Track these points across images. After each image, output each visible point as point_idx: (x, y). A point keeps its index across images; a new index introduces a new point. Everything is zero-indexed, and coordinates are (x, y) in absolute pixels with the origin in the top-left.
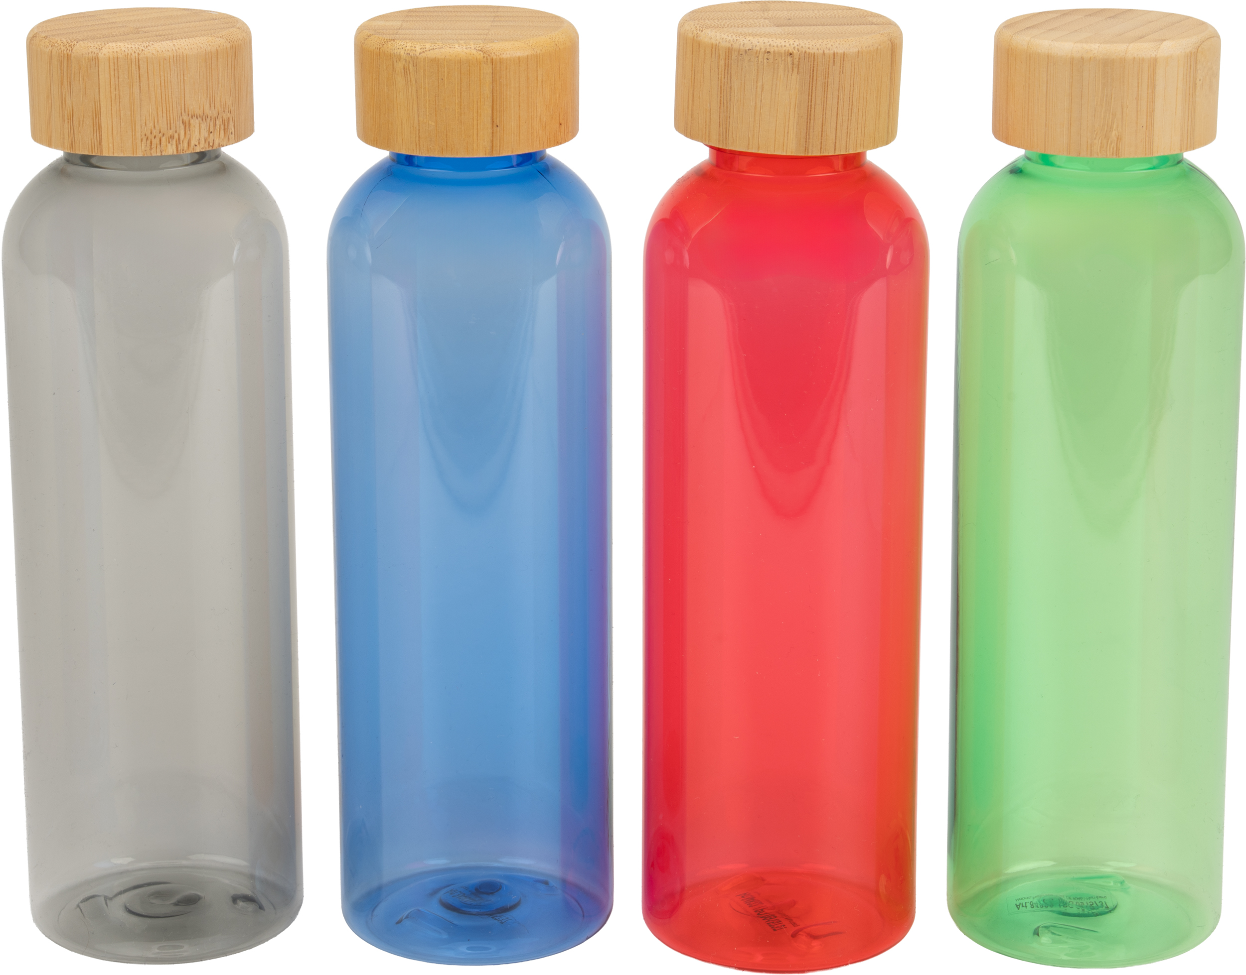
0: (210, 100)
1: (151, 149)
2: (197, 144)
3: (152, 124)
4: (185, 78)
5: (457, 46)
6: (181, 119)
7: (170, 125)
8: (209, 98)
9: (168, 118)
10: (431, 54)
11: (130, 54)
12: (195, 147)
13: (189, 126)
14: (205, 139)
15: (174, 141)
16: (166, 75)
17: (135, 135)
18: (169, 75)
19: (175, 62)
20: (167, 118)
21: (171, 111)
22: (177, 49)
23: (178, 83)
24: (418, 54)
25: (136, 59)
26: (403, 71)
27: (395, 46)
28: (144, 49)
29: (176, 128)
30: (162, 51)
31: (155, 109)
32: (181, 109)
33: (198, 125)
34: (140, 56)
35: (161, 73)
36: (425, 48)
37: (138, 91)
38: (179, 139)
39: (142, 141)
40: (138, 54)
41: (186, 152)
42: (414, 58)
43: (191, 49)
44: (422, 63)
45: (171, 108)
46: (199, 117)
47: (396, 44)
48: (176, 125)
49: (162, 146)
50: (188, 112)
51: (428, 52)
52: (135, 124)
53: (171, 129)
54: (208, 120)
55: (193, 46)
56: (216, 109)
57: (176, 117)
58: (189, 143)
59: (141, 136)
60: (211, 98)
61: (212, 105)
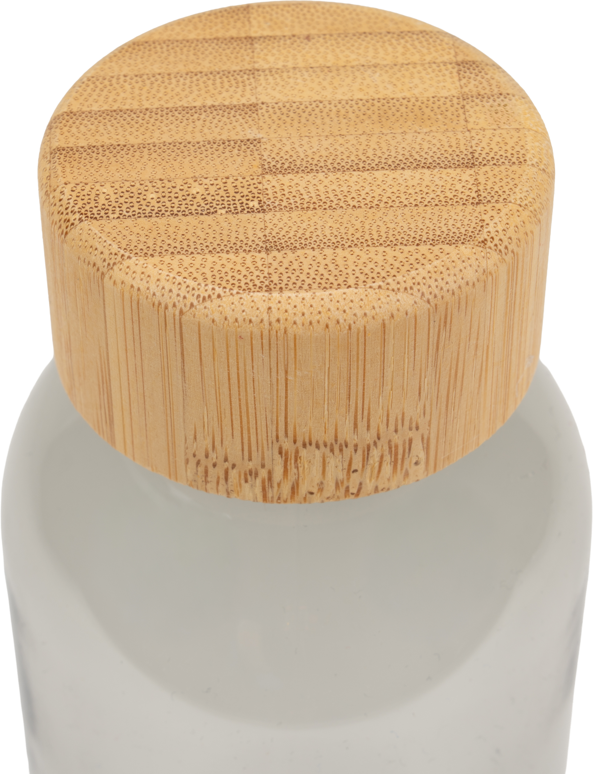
0: (356, 416)
1: (206, 483)
2: (315, 490)
3: (209, 441)
4: (290, 379)
6: (276, 446)
7: (250, 453)
8: (352, 414)
9: (246, 439)
12: (308, 495)
13: (296, 461)
14: (338, 481)
15: (258, 482)
16: (241, 365)
18: (250, 369)
19: (267, 346)
20: (242, 437)
21: (253, 428)
23: (272, 384)
29: (263, 459)
31: (216, 420)
32: (277, 430)
33: (319, 459)
35: (231, 360)
38: (269, 480)
39: (188, 464)
45: (253, 424)
46: (322, 445)
48: (263, 454)
49: (229, 484)
50: (295, 435)
52: (174, 431)
53: (250, 459)
54: (347, 452)
56: (373, 432)
57: (265, 442)
58: (293, 488)
59: (186, 454)
60: (360, 412)
61: (359, 425)
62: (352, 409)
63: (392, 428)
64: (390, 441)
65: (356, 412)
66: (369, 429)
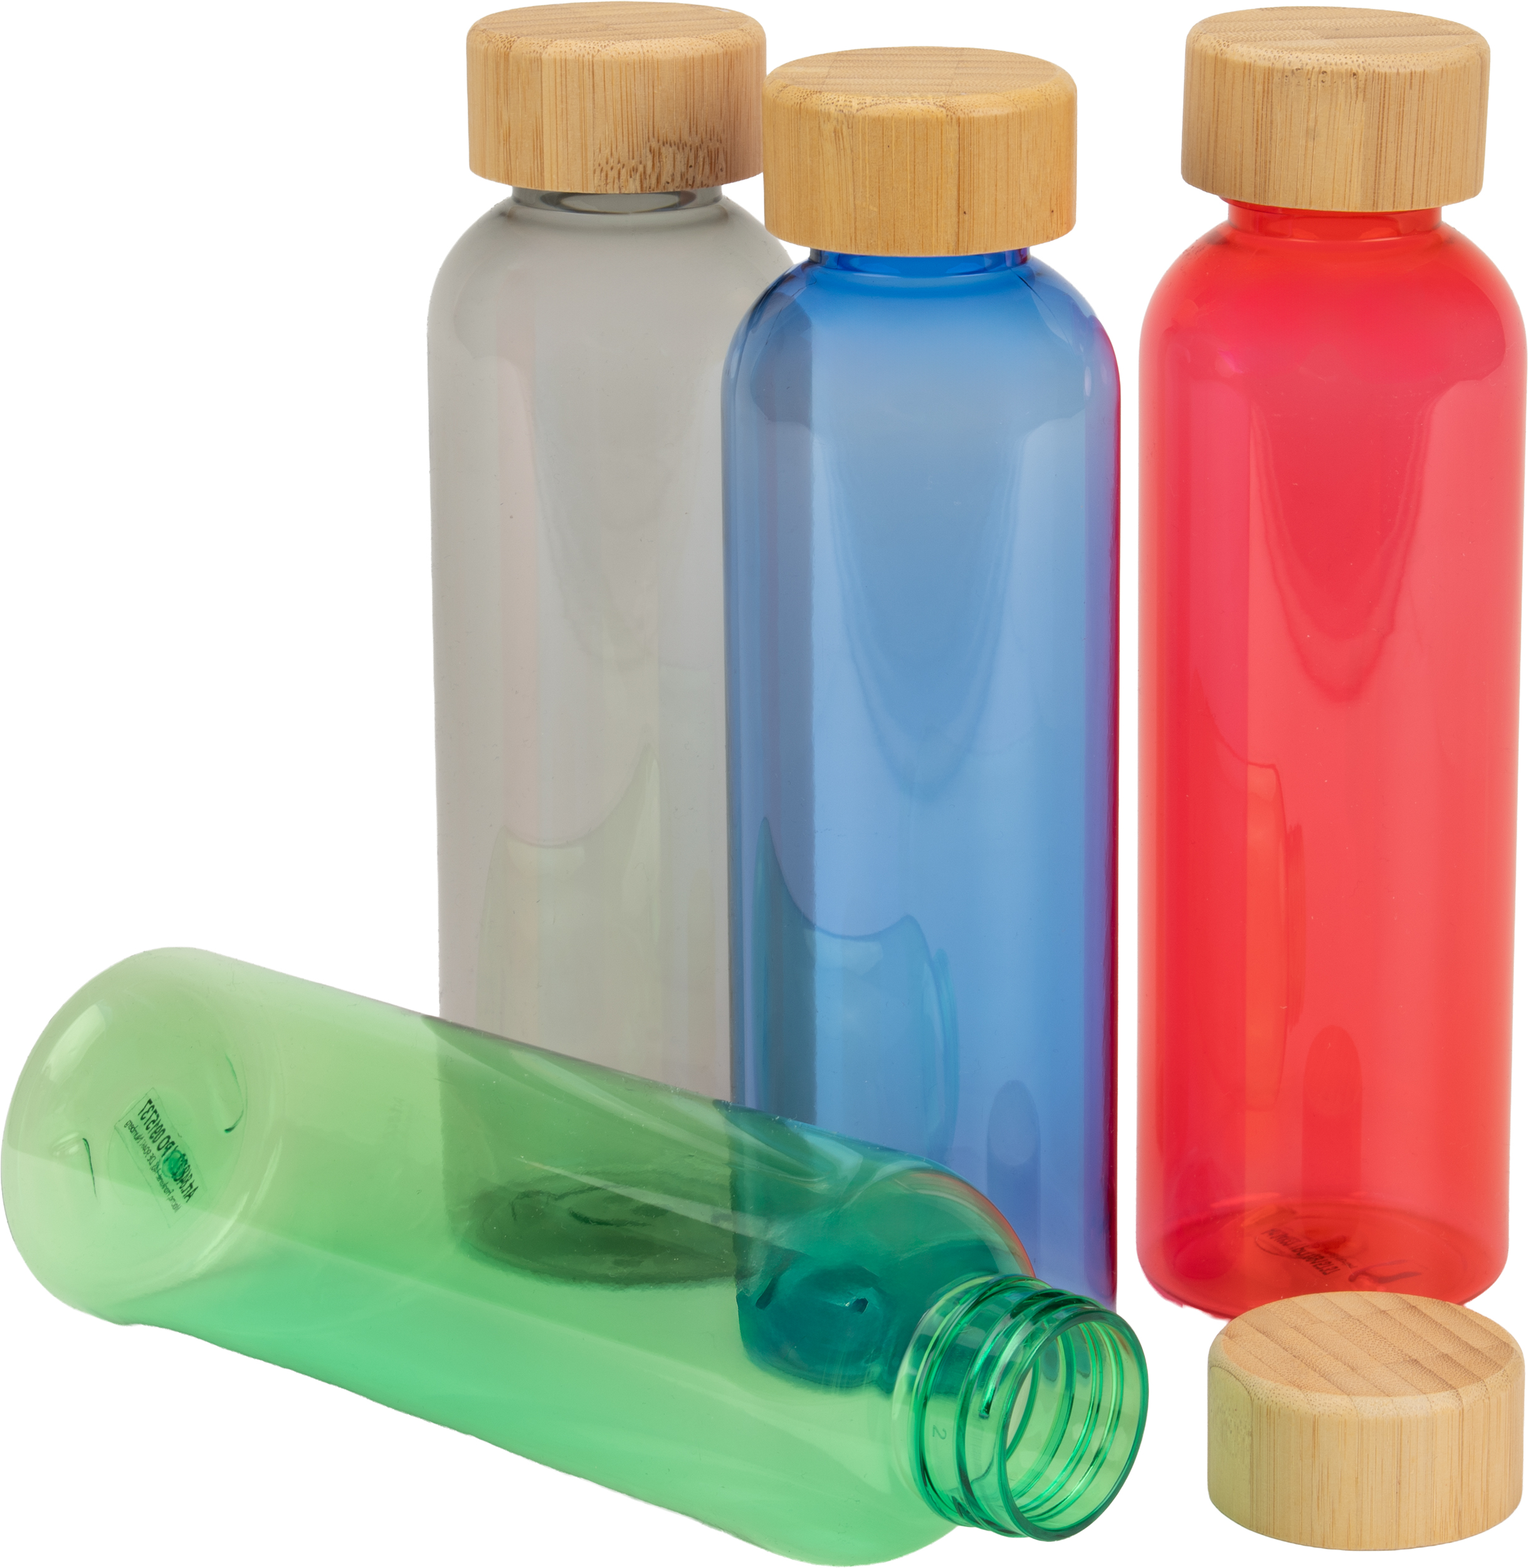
0: (690, 123)
1: (607, 184)
2: (670, 181)
3: (608, 150)
4: (655, 92)
5: (909, 100)
6: (648, 145)
7: (633, 154)
8: (688, 120)
9: (631, 144)
10: (874, 112)
11: (581, 56)
12: (666, 184)
13: (659, 157)
14: (681, 175)
15: (638, 174)
16: (628, 85)
17: (586, 164)
18: (633, 86)
19: (642, 69)
20: (629, 143)
21: (635, 135)
22: (645, 51)
23: (645, 97)
24: (855, 112)
25: (589, 61)
26: (833, 135)
27: (823, 100)
28: (600, 49)
29: (641, 157)
30: (625, 54)
31: (613, 131)
32: (648, 133)
33: (672, 155)
34: (595, 59)
35: (622, 83)
36: (865, 103)
37: (591, 105)
38: (645, 172)
39: (594, 172)
40: (593, 56)
41: (653, 190)
42: (850, 117)
43: (665, 52)
44: (860, 124)
45: (635, 131)
46: (673, 144)
47: (823, 98)
48: (641, 153)
49: (621, 181)
50: (658, 137)
51: (869, 108)
52: (586, 149)
53: (633, 158)
54: (687, 149)
55: (668, 49)
56: (699, 136)
57: (642, 143)
58: (657, 179)
59: (594, 165)
60: (692, 120)
61: (692, 130)
62: (688, 117)
63: (708, 136)
64: (708, 147)
65: (690, 120)
66: (697, 134)
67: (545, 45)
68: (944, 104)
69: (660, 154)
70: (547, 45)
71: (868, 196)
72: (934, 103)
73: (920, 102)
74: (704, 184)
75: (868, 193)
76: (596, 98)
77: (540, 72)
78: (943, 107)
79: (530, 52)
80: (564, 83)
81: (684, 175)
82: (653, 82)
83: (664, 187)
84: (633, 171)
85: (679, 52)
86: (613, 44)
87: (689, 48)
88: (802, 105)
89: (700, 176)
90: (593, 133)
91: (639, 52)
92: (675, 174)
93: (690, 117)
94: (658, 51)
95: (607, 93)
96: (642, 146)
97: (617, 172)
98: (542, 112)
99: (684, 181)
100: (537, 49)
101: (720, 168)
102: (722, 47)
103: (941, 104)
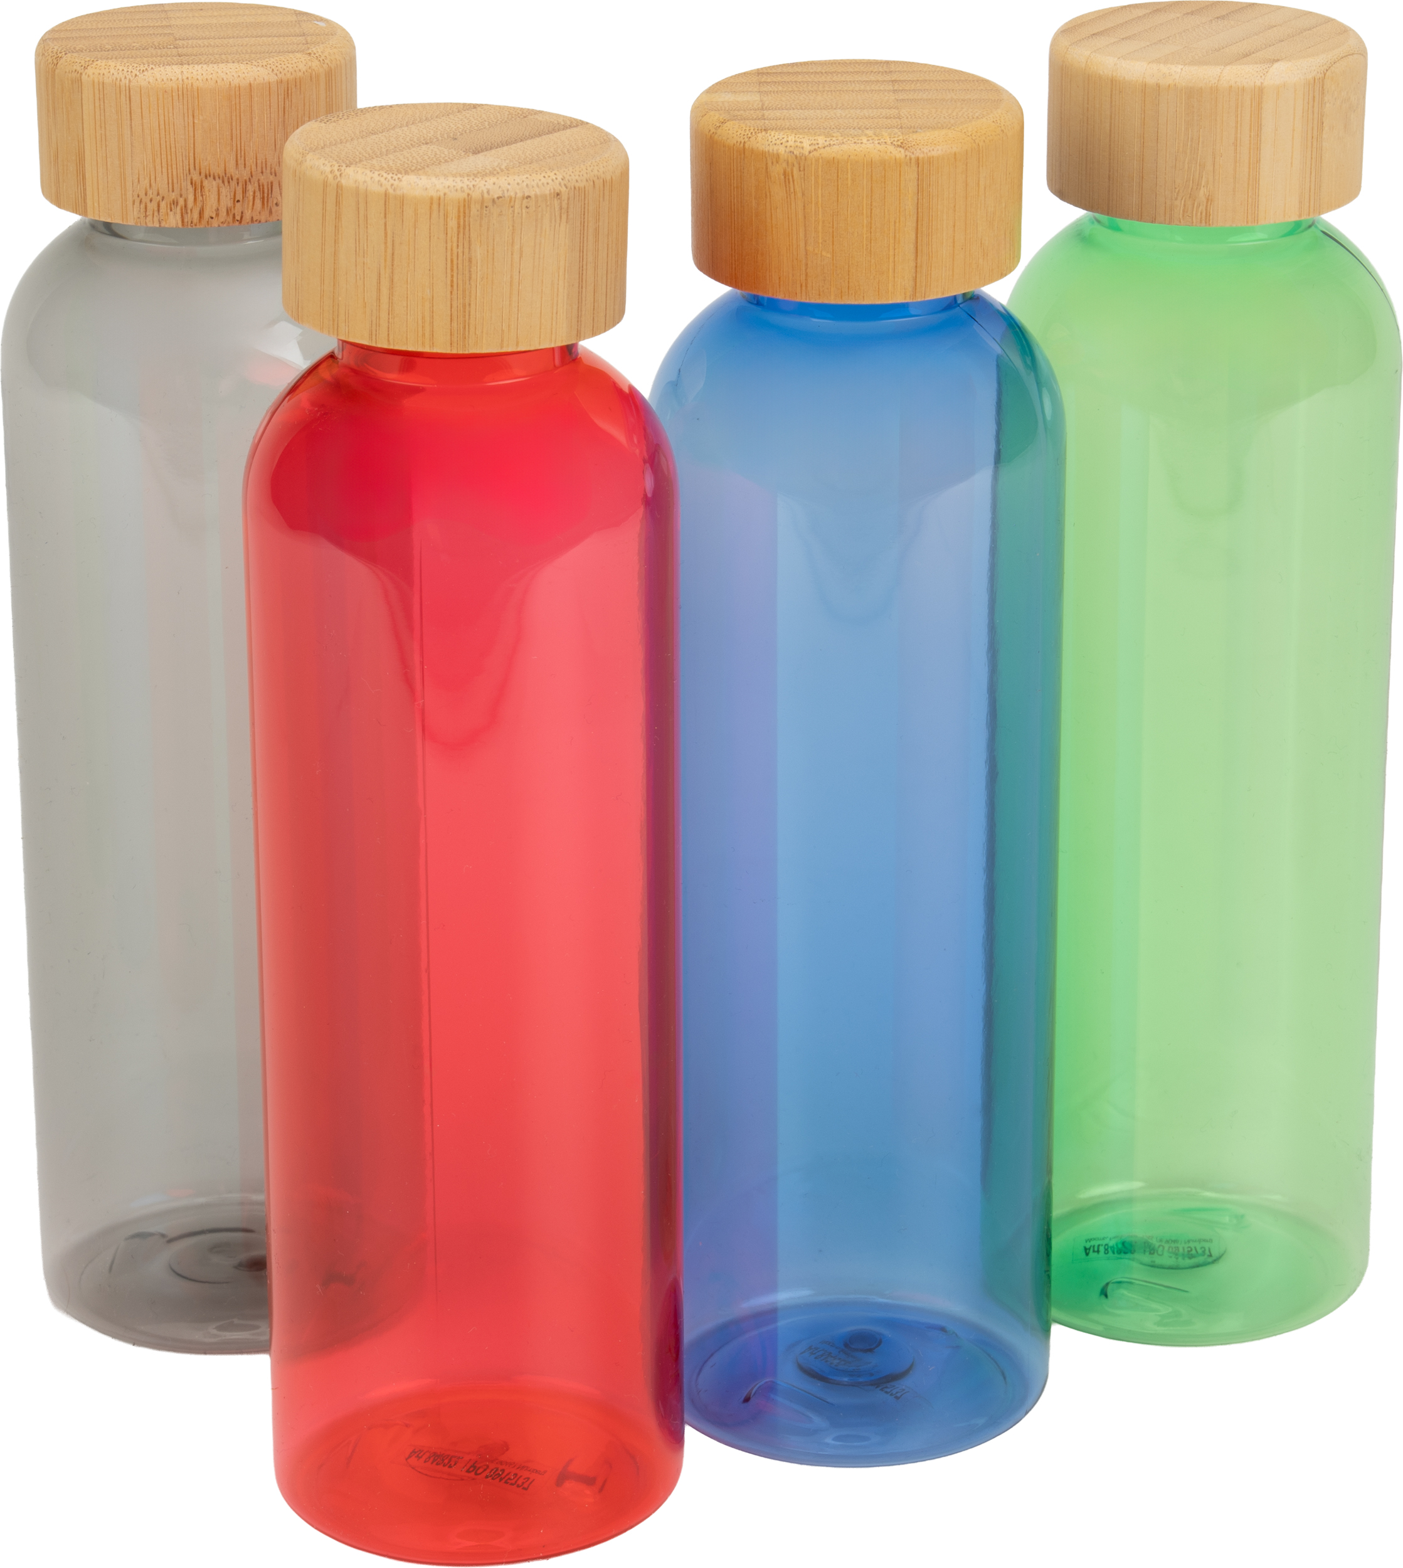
0: (237, 155)
1: (146, 216)
2: (214, 216)
3: (147, 181)
4: (196, 121)
5: (865, 141)
6: (189, 178)
7: (173, 186)
8: (234, 153)
9: (170, 176)
10: (828, 153)
11: (119, 80)
12: (210, 219)
13: (201, 190)
14: (227, 210)
15: (179, 208)
16: (166, 113)
17: (125, 194)
18: (171, 115)
19: (181, 98)
20: (168, 175)
21: (174, 166)
22: (185, 78)
23: (185, 127)
24: (807, 153)
25: (126, 87)
26: (783, 177)
27: (770, 140)
28: (138, 74)
29: (181, 190)
30: (163, 80)
31: (151, 161)
32: (189, 165)
33: (215, 189)
34: (132, 84)
35: (160, 111)
36: (818, 144)
37: (129, 132)
38: (186, 206)
39: (134, 204)
40: (130, 81)
41: (196, 225)
42: (801, 159)
43: (207, 79)
44: (813, 166)
45: (174, 162)
46: (217, 178)
47: (770, 137)
48: (181, 186)
49: (161, 214)
50: (200, 169)
51: (822, 150)
52: (125, 179)
53: (173, 191)
54: (233, 183)
55: (211, 76)
56: (248, 169)
57: (182, 175)
58: (200, 213)
59: (133, 196)
60: (239, 152)
61: (239, 162)
62: (235, 149)
63: (259, 169)
64: (259, 180)
65: (237, 152)
66: (245, 167)
67: (86, 66)
68: (902, 143)
69: (202, 187)
70: (88, 66)
71: (820, 241)
72: (892, 143)
73: (876, 142)
74: (254, 219)
75: (820, 238)
76: (133, 126)
77: (80, 94)
78: (901, 146)
79: (72, 71)
80: (102, 107)
81: (231, 210)
82: (193, 111)
83: (208, 222)
84: (174, 204)
85: (223, 79)
86: (152, 68)
87: (235, 76)
88: (746, 145)
89: (250, 211)
90: (132, 162)
91: (178, 79)
92: (219, 208)
93: (237, 149)
94: (199, 79)
95: (145, 121)
96: (182, 178)
97: (156, 205)
98: (83, 136)
99: (231, 216)
100: (78, 69)
101: (275, 202)
102: (276, 75)
103: (899, 143)
